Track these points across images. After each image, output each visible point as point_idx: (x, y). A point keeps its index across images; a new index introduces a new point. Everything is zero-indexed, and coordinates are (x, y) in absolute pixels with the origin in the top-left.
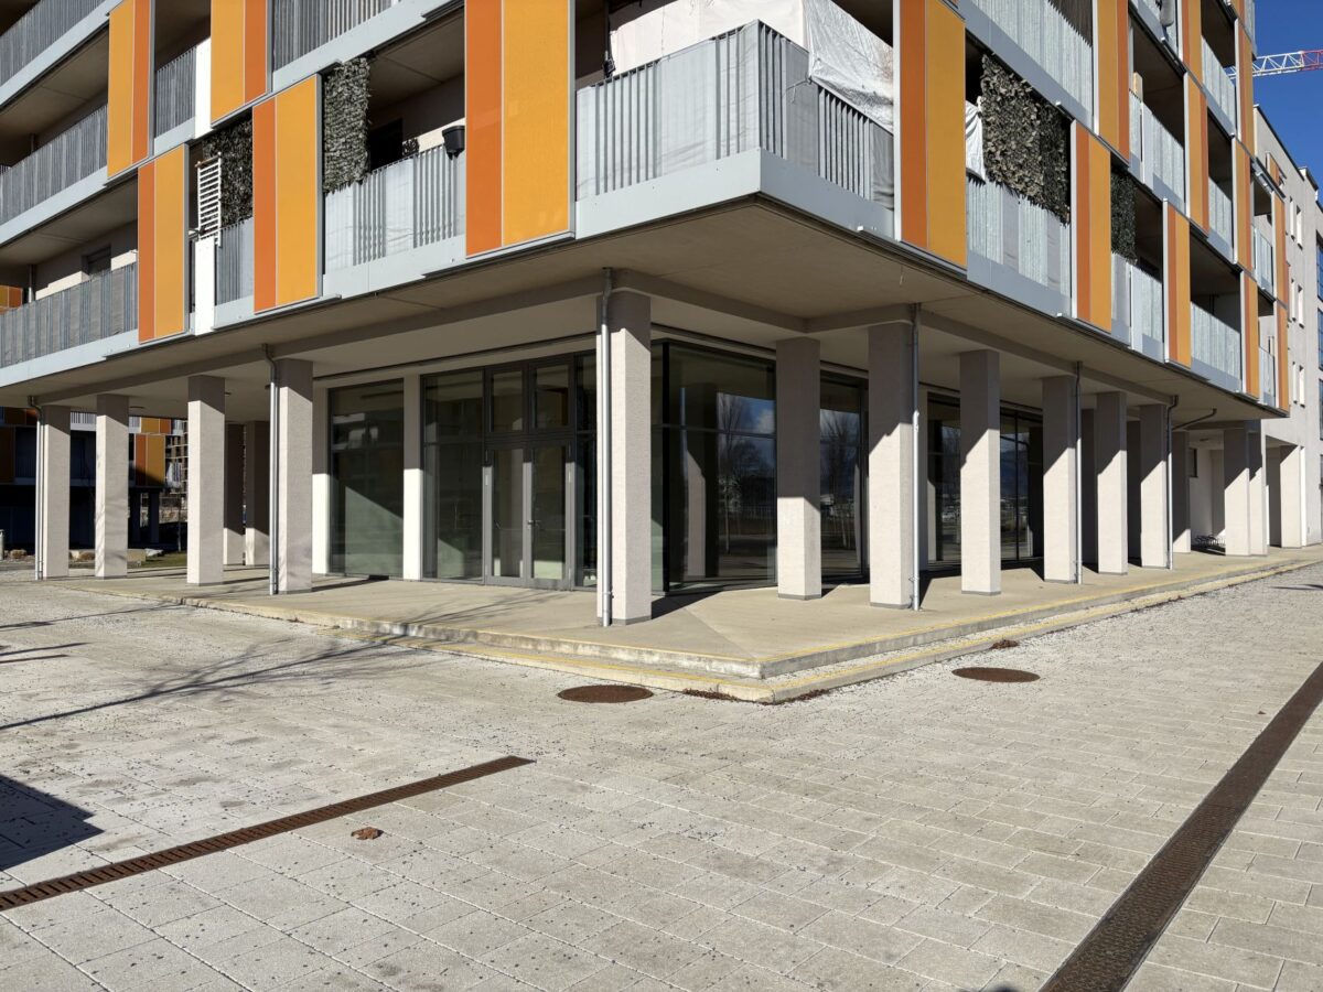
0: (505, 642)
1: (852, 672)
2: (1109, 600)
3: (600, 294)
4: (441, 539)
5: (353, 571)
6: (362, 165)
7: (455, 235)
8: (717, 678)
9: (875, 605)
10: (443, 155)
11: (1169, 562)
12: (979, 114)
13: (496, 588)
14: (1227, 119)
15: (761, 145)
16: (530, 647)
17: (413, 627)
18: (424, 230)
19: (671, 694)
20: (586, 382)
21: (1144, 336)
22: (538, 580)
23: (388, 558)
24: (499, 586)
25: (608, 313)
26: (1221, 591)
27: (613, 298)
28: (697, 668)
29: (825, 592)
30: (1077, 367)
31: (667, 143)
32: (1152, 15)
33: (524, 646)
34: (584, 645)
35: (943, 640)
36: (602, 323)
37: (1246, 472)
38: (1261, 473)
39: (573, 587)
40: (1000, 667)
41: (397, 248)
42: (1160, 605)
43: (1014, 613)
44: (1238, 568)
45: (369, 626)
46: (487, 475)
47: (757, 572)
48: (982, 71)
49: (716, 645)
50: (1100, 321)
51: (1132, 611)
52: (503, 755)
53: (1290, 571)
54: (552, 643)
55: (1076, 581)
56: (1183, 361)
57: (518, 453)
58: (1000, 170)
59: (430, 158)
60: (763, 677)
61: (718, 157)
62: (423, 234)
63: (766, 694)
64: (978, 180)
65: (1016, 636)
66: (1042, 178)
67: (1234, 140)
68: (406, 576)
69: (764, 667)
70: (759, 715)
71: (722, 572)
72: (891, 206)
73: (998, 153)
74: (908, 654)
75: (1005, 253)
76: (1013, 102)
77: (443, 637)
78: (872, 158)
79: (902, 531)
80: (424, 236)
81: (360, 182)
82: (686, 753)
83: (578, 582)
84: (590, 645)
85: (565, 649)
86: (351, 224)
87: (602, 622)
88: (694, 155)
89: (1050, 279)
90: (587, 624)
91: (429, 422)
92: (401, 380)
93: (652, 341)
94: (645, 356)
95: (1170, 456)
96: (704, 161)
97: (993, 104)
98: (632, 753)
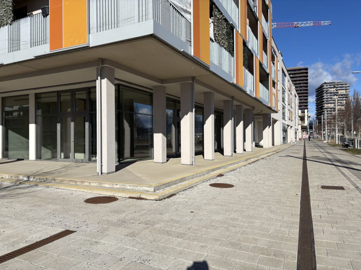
0: (65, 182)
1: (181, 187)
2: (242, 161)
3: (98, 67)
4: (44, 146)
5: (11, 157)
6: (11, 19)
7: (46, 44)
8: (140, 192)
9: (182, 164)
10: (41, 16)
11: (252, 150)
12: (212, 22)
13: (62, 162)
14: (266, 35)
15: (153, 19)
16: (74, 183)
17: (31, 178)
18: (34, 42)
19: (124, 199)
20: (92, 97)
21: (250, 90)
22: (77, 160)
23: (24, 152)
24: (63, 161)
25: (100, 73)
26: (267, 158)
27: (102, 68)
28: (132, 189)
29: (167, 161)
30: (233, 98)
31: (121, 17)
32: (251, 3)
33: (71, 183)
34: (93, 183)
35: (204, 175)
36: (98, 76)
37: (268, 127)
38: (271, 127)
39: (88, 162)
40: (222, 183)
41: (24, 48)
42: (254, 162)
43: (221, 166)
44: (268, 151)
45: (14, 177)
46: (59, 126)
47: (146, 155)
48: (213, 9)
49: (138, 181)
50: (241, 85)
51: (249, 164)
52: (64, 230)
53: (279, 152)
54: (82, 182)
55: (232, 156)
56: (258, 97)
57: (69, 119)
58: (218, 39)
59: (36, 17)
60: (155, 191)
61: (139, 22)
62: (34, 43)
63: (157, 197)
64: (213, 41)
65: (223, 173)
66: (227, 43)
67: (268, 41)
68: (30, 159)
69: (155, 188)
70: (156, 205)
71: (135, 155)
72: (190, 45)
73: (217, 34)
74: (196, 180)
75: (219, 63)
76: (220, 20)
77: (43, 181)
78: (185, 29)
79: (190, 143)
80: (34, 44)
81: (11, 24)
82: (133, 223)
83: (90, 160)
84: (95, 182)
85: (86, 184)
86: (7, 39)
87: (99, 174)
88: (131, 21)
89: (229, 72)
90: (94, 175)
91: (38, 109)
92: (28, 95)
93: (115, 84)
94: (113, 88)
95: (253, 122)
96: (134, 23)
97: (216, 20)
98: (113, 224)
